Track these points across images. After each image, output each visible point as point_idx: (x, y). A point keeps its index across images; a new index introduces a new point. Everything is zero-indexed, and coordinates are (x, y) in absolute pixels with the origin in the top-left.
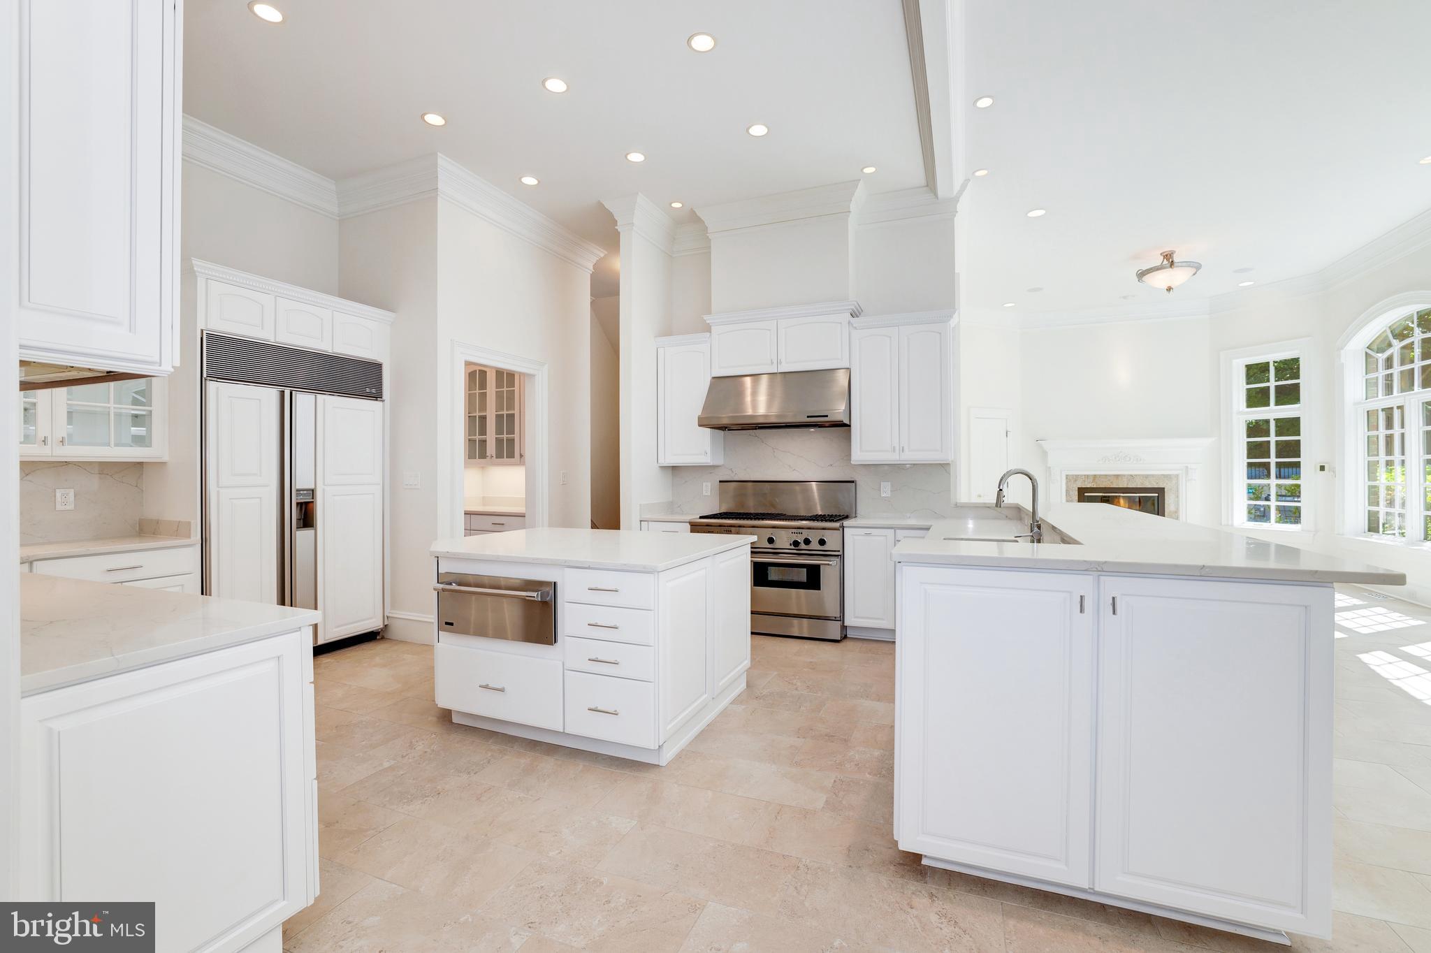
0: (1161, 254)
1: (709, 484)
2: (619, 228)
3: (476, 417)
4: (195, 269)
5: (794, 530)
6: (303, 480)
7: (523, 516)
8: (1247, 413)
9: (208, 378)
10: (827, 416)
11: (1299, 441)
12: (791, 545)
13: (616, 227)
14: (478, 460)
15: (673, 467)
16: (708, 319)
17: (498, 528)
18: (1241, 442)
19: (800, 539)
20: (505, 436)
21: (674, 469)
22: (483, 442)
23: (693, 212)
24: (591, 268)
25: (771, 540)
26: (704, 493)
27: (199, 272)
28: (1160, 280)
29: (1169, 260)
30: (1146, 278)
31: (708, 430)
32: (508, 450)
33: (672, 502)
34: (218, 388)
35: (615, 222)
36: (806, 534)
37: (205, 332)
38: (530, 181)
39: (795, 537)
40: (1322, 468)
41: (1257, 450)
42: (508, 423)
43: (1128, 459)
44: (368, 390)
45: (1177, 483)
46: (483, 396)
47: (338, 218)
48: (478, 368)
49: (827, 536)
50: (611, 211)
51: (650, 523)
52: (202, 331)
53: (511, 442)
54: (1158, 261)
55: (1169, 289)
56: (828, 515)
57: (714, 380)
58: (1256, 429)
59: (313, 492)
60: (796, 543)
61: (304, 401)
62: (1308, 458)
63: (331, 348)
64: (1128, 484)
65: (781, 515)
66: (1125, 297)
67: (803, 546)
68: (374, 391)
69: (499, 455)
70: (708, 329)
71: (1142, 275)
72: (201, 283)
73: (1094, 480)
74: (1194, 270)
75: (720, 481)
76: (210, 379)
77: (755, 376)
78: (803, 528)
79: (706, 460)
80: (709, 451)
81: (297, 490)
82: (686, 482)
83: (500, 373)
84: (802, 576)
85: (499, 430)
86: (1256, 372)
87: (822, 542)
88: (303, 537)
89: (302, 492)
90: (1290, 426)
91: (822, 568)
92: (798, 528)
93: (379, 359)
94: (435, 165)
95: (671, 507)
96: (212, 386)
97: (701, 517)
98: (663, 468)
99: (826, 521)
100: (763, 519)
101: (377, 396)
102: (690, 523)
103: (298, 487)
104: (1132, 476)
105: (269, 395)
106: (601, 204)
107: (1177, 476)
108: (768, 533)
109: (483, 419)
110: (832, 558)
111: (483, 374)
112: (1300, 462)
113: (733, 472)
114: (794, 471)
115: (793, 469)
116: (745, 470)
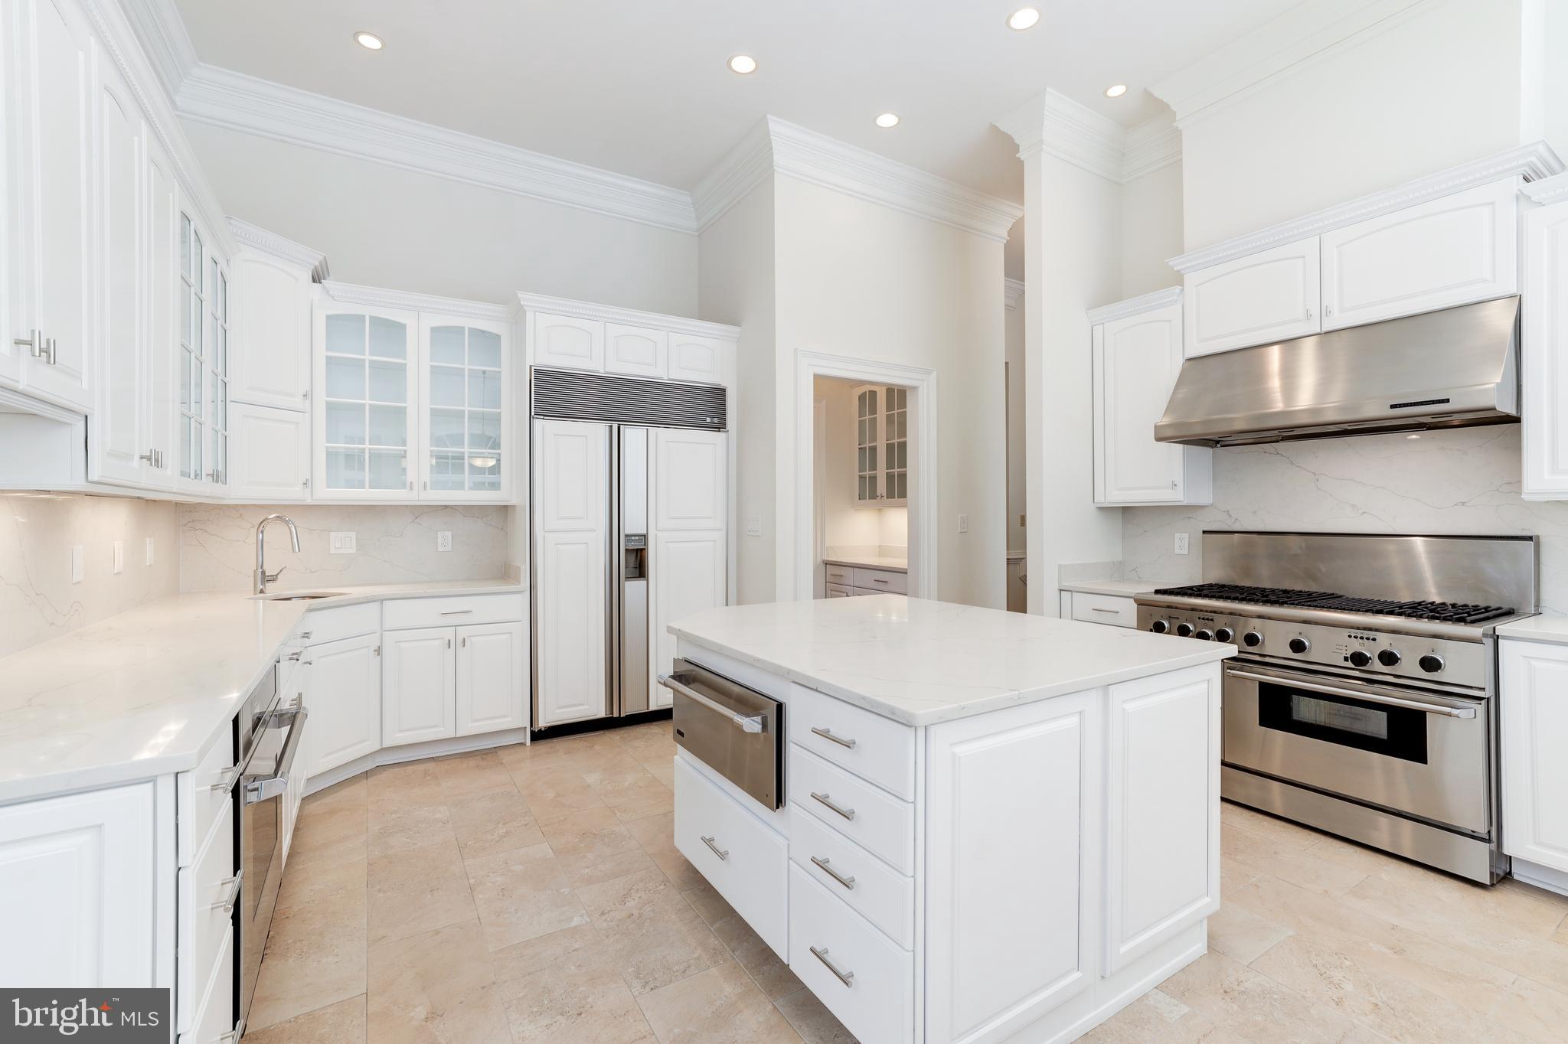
1: (1186, 536)
2: (1022, 155)
3: (866, 448)
4: (522, 303)
5: (1353, 632)
6: (633, 524)
7: (904, 572)
9: (536, 416)
10: (1447, 401)
12: (1346, 659)
13: (1017, 155)
14: (868, 501)
15: (1124, 508)
16: (1176, 263)
17: (881, 586)
19: (1371, 651)
20: (896, 470)
21: (1127, 512)
22: (873, 479)
23: (1148, 95)
24: (1005, 235)
25: (1297, 646)
26: (1177, 551)
27: (528, 306)
31: (1181, 446)
32: (898, 489)
33: (1120, 562)
34: (543, 426)
35: (1016, 148)
36: (1384, 642)
37: (533, 368)
38: (887, 120)
39: (1357, 646)
42: (898, 453)
44: (708, 420)
46: (874, 422)
47: (696, 234)
48: (867, 388)
49: (1445, 653)
50: (1009, 133)
51: (1074, 593)
52: (531, 367)
53: (903, 477)
56: (1454, 606)
57: (1189, 363)
59: (645, 537)
60: (1359, 659)
61: (634, 436)
63: (666, 375)
65: (1332, 596)
67: (1377, 665)
68: (716, 420)
69: (890, 495)
70: (1178, 280)
72: (529, 316)
75: (1204, 532)
76: (537, 416)
77: (1289, 343)
78: (1377, 630)
79: (1176, 496)
80: (1179, 481)
81: (626, 536)
82: (1146, 531)
83: (890, 391)
84: (1378, 725)
85: (890, 464)
87: (1430, 664)
88: (633, 589)
89: (633, 538)
91: (1429, 717)
92: (1365, 629)
93: (723, 384)
94: (767, 134)
95: (1119, 570)
96: (538, 423)
97: (1157, 592)
98: (1101, 509)
99: (1445, 619)
100: (1281, 604)
101: (720, 426)
102: (1136, 601)
103: (627, 532)
105: (597, 432)
106: (995, 126)
108: (1293, 632)
109: (874, 450)
110: (1461, 702)
111: (873, 394)
113: (1230, 516)
114: (1364, 515)
115: (1361, 511)
116: (1255, 512)
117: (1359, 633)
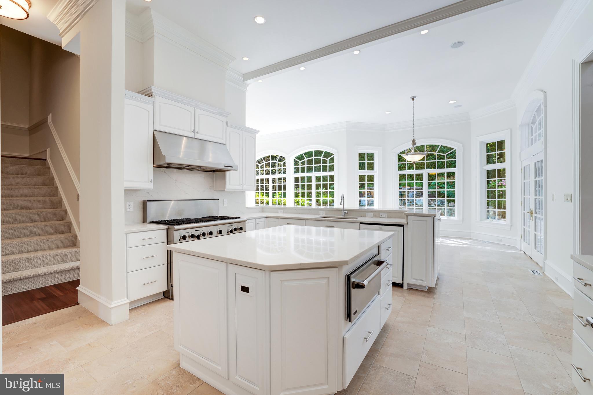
1: (132, 203)
10: (232, 167)
26: (128, 210)
57: (156, 132)
77: (188, 138)
80: (152, 180)
87: (241, 229)
113: (149, 194)
114: (186, 194)
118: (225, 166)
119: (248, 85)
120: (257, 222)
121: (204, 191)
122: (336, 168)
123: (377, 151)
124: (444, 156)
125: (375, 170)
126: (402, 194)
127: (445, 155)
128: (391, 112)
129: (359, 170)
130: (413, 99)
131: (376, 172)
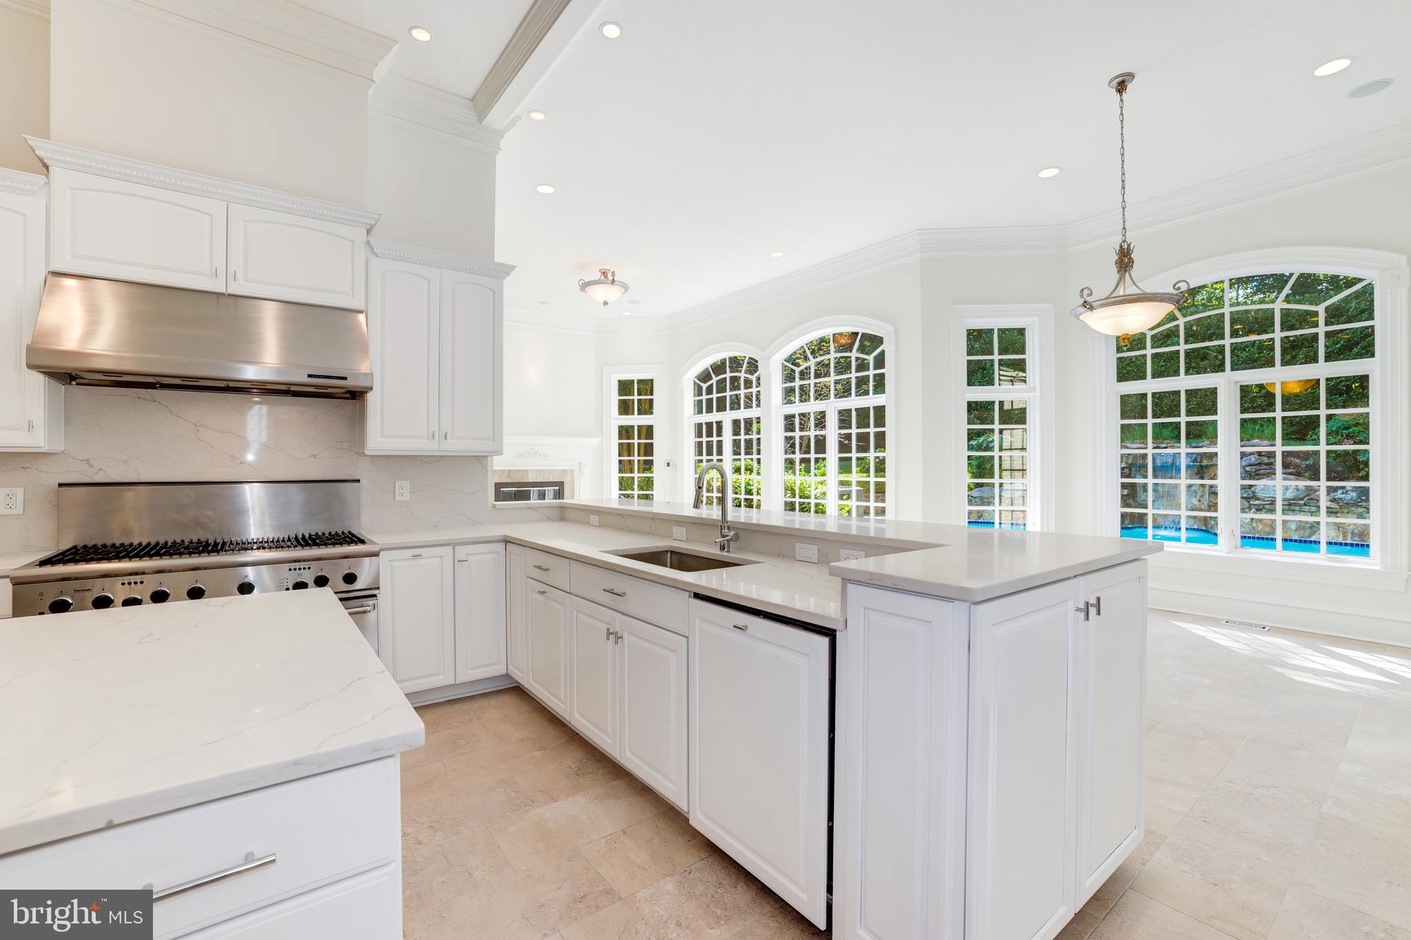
0: (600, 270)
5: (293, 565)
8: (621, 419)
10: (346, 379)
11: (652, 444)
16: (40, 147)
18: (615, 441)
19: (307, 579)
28: (600, 293)
29: (607, 277)
30: (588, 289)
36: (318, 568)
40: (668, 464)
41: (625, 450)
43: (538, 455)
45: (572, 477)
54: (597, 276)
55: (606, 303)
58: (625, 432)
62: (658, 458)
64: (536, 479)
66: (543, 303)
71: (585, 286)
73: (509, 475)
74: (623, 290)
75: (57, 485)
79: (33, 440)
86: (625, 387)
87: (350, 578)
90: (648, 431)
104: (539, 471)
107: (572, 471)
110: (365, 601)
112: (653, 460)
113: (91, 466)
114: (242, 465)
115: (239, 461)
116: (126, 461)
117: (297, 565)
118: (310, 376)
119: (500, 134)
120: (458, 557)
121: (315, 456)
122: (889, 383)
123: (1036, 319)
124: (1316, 314)
125: (1032, 386)
126: (1201, 466)
127: (1321, 309)
128: (1060, 168)
129: (968, 385)
130: (1121, 87)
131: (1034, 389)
